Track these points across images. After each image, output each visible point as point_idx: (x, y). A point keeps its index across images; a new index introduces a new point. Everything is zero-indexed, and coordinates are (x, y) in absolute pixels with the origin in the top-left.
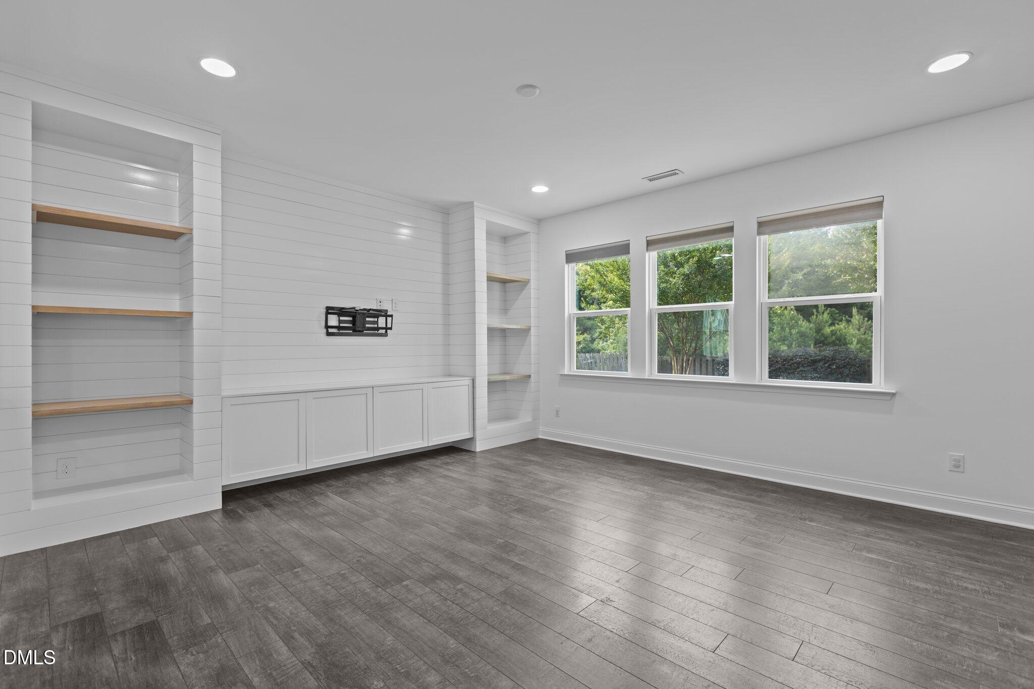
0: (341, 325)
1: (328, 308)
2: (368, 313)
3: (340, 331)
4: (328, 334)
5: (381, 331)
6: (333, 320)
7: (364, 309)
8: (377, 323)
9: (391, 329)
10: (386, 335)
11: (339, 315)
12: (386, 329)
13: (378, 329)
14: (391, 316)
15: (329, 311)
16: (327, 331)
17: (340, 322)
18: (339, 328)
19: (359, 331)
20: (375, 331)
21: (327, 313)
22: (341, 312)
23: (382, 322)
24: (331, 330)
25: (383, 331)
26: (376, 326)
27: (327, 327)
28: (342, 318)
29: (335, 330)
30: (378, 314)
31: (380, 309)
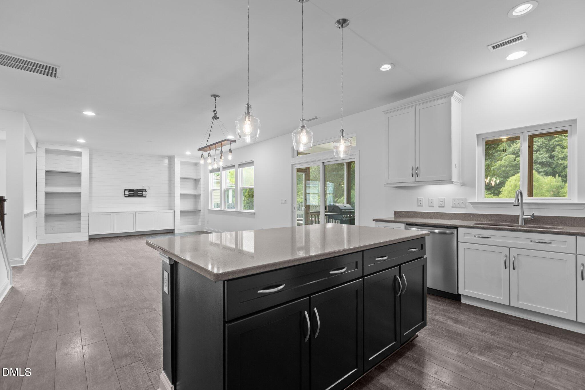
1: (125, 189)
2: (139, 190)
3: (129, 196)
4: (125, 197)
5: (143, 196)
6: (127, 193)
8: (142, 193)
9: (147, 195)
10: (146, 197)
11: (129, 191)
12: (146, 195)
13: (143, 195)
14: (147, 191)
15: (125, 190)
17: (129, 193)
18: (129, 195)
19: (135, 196)
20: (141, 196)
21: (125, 191)
22: (129, 190)
23: (144, 193)
24: (126, 196)
27: (125, 195)
28: (130, 192)
29: (128, 196)
30: (142, 191)
31: (143, 189)
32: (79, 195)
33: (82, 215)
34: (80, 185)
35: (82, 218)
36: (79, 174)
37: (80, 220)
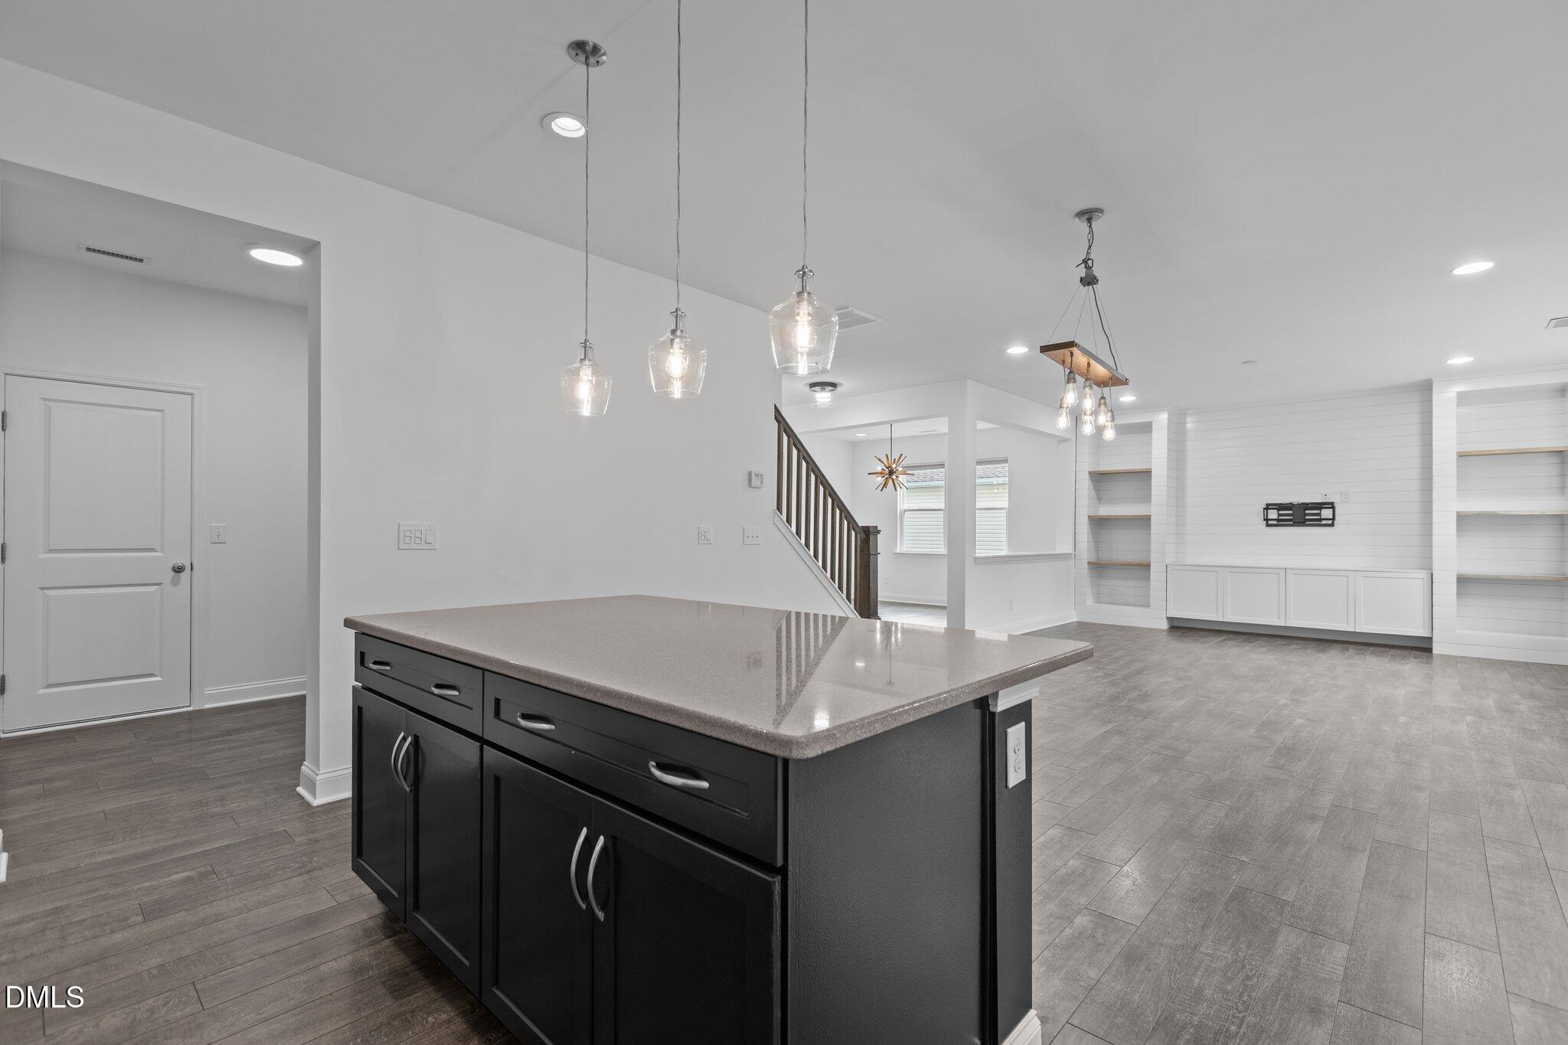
0: (1280, 518)
1: (1268, 505)
2: (1309, 505)
3: (1280, 523)
4: (1268, 525)
5: (1324, 522)
6: (1273, 514)
7: (1302, 504)
8: (1319, 514)
9: (1335, 520)
10: (1332, 525)
11: (1278, 510)
12: (1333, 520)
13: (1321, 520)
14: (1336, 508)
15: (1268, 507)
16: (1267, 523)
17: (1279, 515)
18: (1278, 520)
19: (1299, 523)
20: (1318, 522)
21: (1267, 509)
22: (1280, 507)
23: (1326, 513)
24: (1270, 522)
25: (1330, 522)
26: (1319, 517)
27: (1267, 520)
28: (1280, 512)
29: (1275, 522)
30: (1320, 506)
31: (1324, 501)
32: (1145, 521)
33: (1153, 568)
34: (1147, 498)
35: (1153, 575)
36: (1147, 474)
37: (1148, 579)
